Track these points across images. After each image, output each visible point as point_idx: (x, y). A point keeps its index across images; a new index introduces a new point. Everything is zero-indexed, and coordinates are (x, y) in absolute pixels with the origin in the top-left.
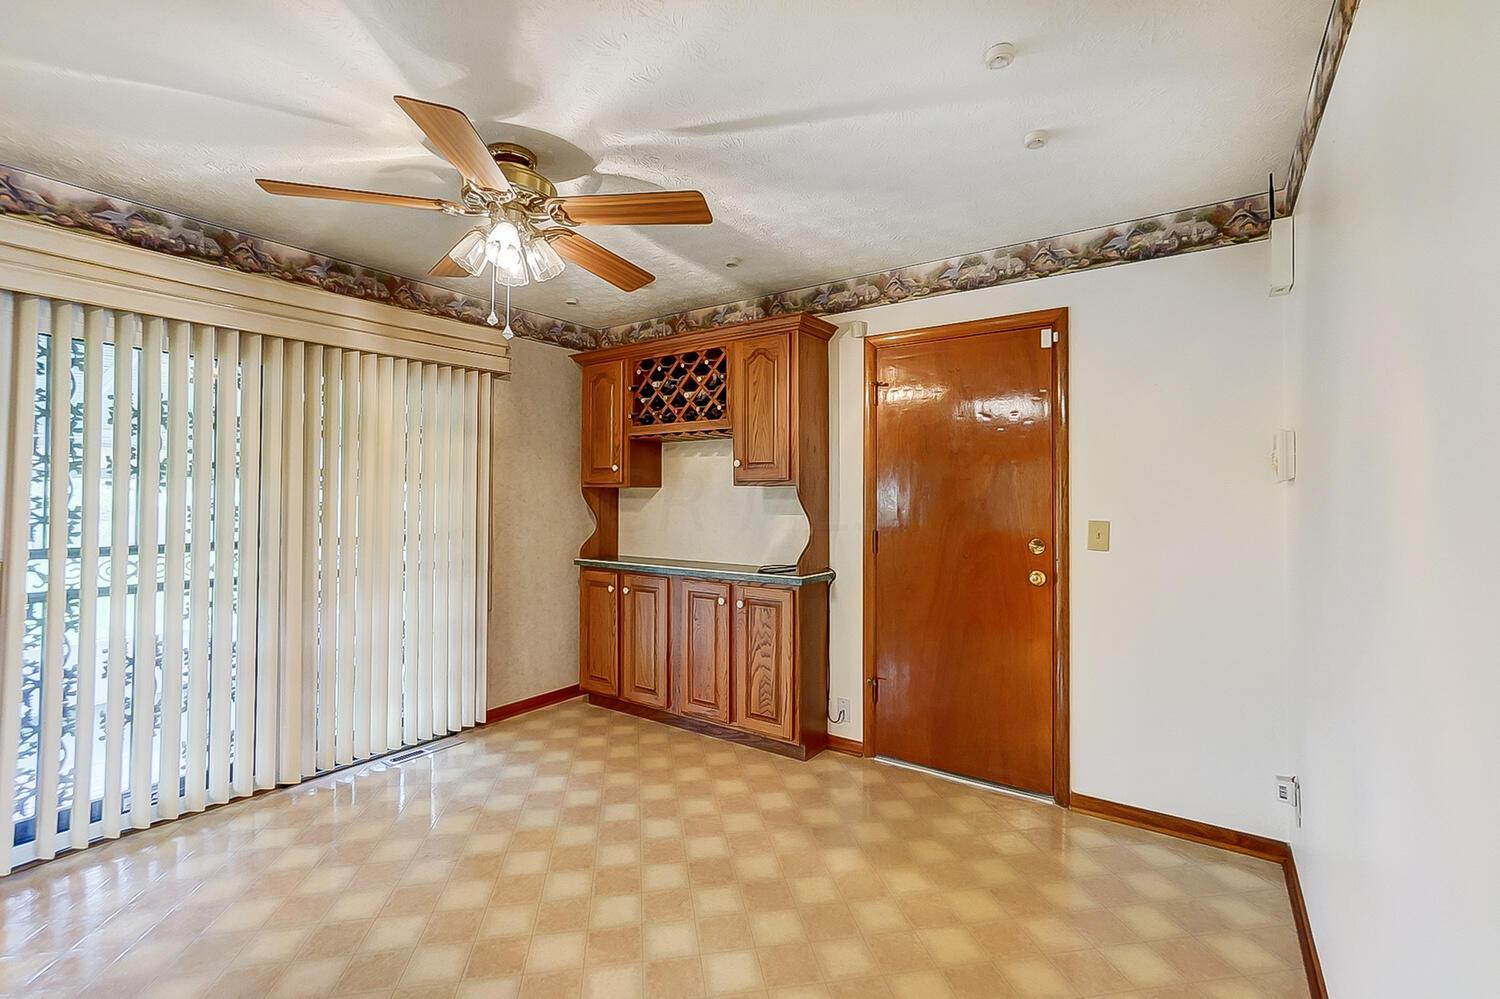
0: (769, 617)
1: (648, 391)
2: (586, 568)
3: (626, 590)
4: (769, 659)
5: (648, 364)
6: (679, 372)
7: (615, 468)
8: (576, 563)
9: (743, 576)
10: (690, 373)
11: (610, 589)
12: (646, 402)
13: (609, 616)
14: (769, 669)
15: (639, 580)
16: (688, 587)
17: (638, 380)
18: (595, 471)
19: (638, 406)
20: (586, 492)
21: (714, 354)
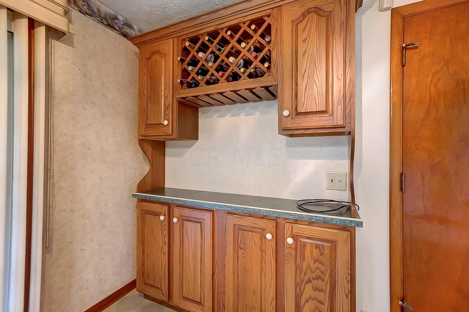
0: (322, 254)
1: (194, 62)
2: (142, 200)
3: (175, 220)
4: (322, 293)
5: (194, 40)
6: (224, 42)
7: (166, 123)
8: (134, 196)
9: (291, 215)
10: (233, 42)
11: (162, 218)
12: (192, 71)
13: (161, 238)
14: (322, 303)
15: (187, 212)
16: (232, 220)
17: (186, 51)
18: (149, 126)
19: (186, 74)
20: (143, 142)
21: (259, 22)
